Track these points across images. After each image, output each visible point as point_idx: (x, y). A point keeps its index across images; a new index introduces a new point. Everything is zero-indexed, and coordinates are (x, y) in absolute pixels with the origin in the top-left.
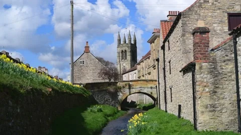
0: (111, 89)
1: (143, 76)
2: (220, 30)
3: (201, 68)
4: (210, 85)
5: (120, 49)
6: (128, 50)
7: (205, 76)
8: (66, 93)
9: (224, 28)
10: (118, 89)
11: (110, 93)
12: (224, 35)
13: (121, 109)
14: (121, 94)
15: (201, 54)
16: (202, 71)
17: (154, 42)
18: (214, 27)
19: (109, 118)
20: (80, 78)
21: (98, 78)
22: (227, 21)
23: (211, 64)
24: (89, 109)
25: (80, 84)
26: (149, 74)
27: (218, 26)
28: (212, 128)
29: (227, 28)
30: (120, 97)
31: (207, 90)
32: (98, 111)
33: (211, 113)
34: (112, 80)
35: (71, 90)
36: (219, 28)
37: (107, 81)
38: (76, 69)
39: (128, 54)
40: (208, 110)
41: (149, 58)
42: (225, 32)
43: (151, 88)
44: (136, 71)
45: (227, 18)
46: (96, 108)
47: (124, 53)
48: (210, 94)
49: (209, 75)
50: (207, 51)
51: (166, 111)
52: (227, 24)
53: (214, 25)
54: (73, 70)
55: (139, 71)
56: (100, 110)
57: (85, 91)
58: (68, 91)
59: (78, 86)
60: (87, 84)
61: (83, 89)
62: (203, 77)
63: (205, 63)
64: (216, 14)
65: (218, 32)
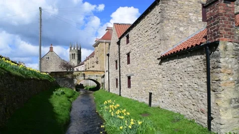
0: (69, 76)
1: (89, 68)
2: (195, 20)
3: (226, 49)
4: (234, 72)
5: (71, 53)
6: (76, 54)
7: (230, 60)
8: (33, 79)
9: (199, 18)
10: (74, 77)
11: (68, 79)
12: (198, 24)
13: (76, 90)
14: (76, 80)
15: (225, 30)
16: (227, 53)
17: (97, 46)
18: (190, 16)
19: (71, 99)
20: (46, 69)
21: (59, 69)
22: (201, 11)
23: (236, 44)
24: (55, 93)
25: (47, 73)
26: (93, 67)
27: (193, 16)
28: (236, 130)
29: (201, 18)
30: (75, 82)
31: (231, 79)
32: (61, 94)
33: (234, 110)
34: (69, 71)
35: (38, 77)
36: (194, 17)
37: (66, 71)
38: (43, 62)
39: (76, 56)
40: (232, 105)
41: (93, 57)
42: (199, 22)
43: (97, 76)
44: (83, 65)
45: (201, 9)
46: (60, 91)
47: (73, 55)
48: (235, 85)
49: (234, 59)
50: (232, 27)
51: (120, 95)
52: (201, 14)
53: (190, 14)
54: (41, 63)
55: (86, 65)
56: (63, 93)
57: (50, 78)
58: (35, 77)
59: (45, 74)
60: (52, 72)
61: (48, 76)
62: (228, 61)
63: (230, 43)
64: (192, 3)
65: (193, 21)
